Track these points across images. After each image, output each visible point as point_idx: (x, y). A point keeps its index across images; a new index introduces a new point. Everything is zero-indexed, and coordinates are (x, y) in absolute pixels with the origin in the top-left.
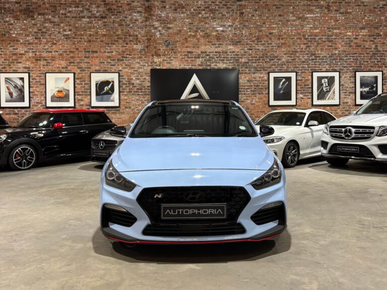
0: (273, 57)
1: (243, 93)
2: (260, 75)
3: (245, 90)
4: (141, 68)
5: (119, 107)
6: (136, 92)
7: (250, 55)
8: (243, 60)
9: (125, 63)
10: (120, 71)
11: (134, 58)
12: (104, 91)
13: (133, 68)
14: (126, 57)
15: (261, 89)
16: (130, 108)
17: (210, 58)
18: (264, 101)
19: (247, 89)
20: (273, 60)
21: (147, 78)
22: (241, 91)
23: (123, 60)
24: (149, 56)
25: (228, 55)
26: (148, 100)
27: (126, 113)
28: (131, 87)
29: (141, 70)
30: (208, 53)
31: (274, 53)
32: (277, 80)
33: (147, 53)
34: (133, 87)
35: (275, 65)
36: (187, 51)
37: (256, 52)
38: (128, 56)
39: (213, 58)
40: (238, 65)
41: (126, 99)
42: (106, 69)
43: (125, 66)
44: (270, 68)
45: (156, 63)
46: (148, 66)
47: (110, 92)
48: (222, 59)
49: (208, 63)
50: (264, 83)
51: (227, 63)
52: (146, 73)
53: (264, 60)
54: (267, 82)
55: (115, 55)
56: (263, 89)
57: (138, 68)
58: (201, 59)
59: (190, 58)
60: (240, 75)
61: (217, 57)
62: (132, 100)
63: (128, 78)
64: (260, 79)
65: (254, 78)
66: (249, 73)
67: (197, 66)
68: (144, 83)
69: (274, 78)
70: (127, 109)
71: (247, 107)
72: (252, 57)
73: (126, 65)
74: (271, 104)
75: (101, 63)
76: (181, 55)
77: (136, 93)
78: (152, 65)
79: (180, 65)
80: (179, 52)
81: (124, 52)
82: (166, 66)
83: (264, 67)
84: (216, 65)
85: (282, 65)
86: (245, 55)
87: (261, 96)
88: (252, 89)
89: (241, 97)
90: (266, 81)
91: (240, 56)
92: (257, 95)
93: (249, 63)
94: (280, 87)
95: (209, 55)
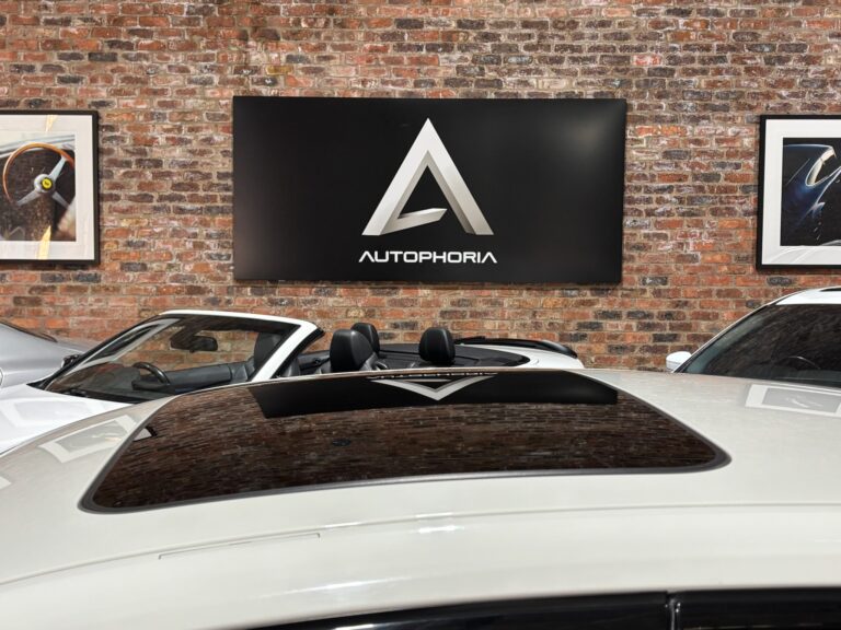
0: (782, 48)
1: (642, 207)
2: (721, 129)
3: (654, 196)
4: (193, 92)
5: (96, 263)
6: (171, 198)
7: (677, 36)
8: (649, 60)
9: (122, 70)
10: (103, 104)
11: (162, 48)
12: (33, 195)
13: (155, 93)
14: (129, 46)
15: (726, 190)
16: (144, 267)
17: (498, 48)
18: (737, 246)
19: (663, 190)
20: (782, 60)
21: (216, 138)
22: (632, 201)
23: (113, 58)
24: (226, 39)
25: (580, 36)
26: (220, 235)
27: (124, 291)
28: (149, 174)
29: (190, 103)
30: (487, 29)
31: (790, 31)
32: (798, 154)
33: (221, 25)
34: (155, 176)
35: (789, 84)
36: (393, 16)
37: (707, 24)
38: (135, 39)
39: (511, 49)
40: (625, 83)
41: (127, 231)
42: (42, 95)
43: (126, 87)
44: (768, 96)
45: (256, 70)
46: (224, 82)
47: (57, 196)
48: (552, 53)
49: (490, 75)
50: (738, 166)
51: (575, 74)
52: (213, 117)
53: (741, 60)
54: (752, 162)
55: (80, 36)
56: (733, 190)
57: (179, 92)
58: (457, 55)
59: (409, 47)
60: (630, 128)
61: (527, 48)
62: (152, 235)
63: (136, 140)
64: (723, 148)
65: (697, 142)
66: (673, 120)
67: (440, 87)
68: (205, 159)
69: (786, 141)
70: (131, 275)
71: (658, 270)
72: (687, 47)
73: (128, 80)
74: (766, 261)
75: (19, 68)
76: (369, 37)
77: (169, 204)
78: (241, 82)
79: (364, 82)
80: (360, 25)
81: (118, 21)
82: (301, 86)
83: (742, 93)
84: (526, 83)
85: (824, 84)
86: (656, 37)
87: (726, 221)
88: (687, 192)
89: (636, 227)
90: (748, 155)
91: (636, 43)
92: (708, 218)
93: (672, 72)
94: (813, 184)
95: (495, 37)
